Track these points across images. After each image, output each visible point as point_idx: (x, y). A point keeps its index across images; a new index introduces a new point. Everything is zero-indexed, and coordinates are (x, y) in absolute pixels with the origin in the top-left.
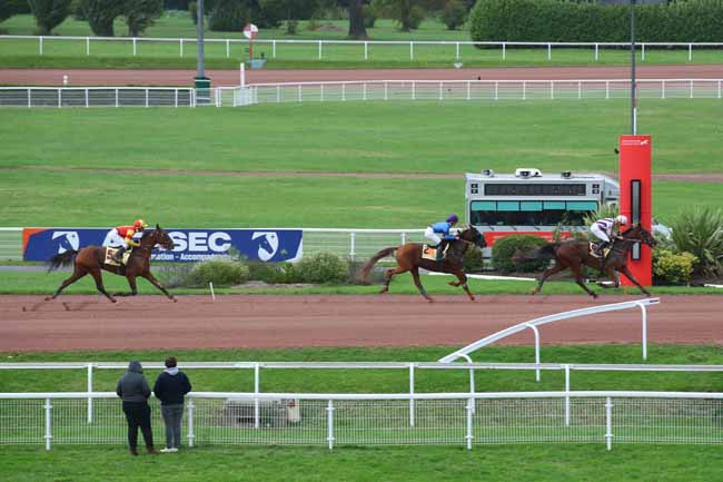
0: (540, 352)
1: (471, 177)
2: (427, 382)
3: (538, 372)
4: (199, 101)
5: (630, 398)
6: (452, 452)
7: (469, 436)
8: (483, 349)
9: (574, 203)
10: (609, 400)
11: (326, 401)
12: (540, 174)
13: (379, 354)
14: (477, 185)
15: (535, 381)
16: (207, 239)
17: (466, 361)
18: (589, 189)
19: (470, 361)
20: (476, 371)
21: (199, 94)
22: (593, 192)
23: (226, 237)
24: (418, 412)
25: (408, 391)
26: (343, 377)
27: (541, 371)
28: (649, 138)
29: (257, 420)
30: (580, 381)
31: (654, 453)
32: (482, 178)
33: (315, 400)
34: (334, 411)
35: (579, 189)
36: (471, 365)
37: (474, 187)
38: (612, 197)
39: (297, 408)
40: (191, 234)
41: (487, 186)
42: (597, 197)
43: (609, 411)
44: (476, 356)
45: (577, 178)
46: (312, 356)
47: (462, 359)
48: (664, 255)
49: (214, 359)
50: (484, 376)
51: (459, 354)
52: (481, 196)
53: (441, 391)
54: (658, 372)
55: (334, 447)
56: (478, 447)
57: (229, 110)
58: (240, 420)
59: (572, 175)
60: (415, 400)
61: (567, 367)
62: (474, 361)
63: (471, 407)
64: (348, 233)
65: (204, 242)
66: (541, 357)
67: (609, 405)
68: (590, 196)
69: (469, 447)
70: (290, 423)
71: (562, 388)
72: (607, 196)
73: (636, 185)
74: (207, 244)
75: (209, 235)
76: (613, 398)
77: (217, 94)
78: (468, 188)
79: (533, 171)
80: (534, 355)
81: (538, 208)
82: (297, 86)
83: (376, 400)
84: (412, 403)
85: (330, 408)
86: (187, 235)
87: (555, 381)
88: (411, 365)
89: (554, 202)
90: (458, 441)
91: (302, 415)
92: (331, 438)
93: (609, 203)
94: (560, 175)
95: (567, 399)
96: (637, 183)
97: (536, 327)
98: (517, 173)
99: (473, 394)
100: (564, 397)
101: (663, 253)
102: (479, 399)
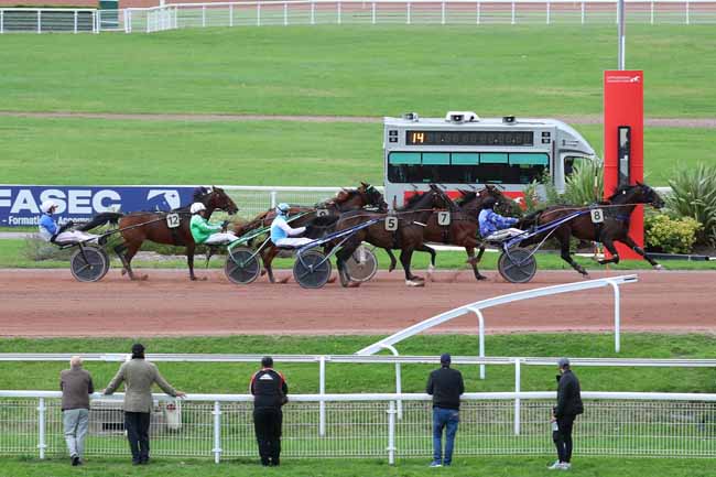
0: (485, 343)
1: (390, 121)
2: (343, 380)
3: (482, 368)
4: (103, 26)
5: (596, 400)
6: (369, 466)
7: (391, 447)
8: (413, 339)
9: (522, 156)
11: (212, 403)
12: (476, 118)
13: (285, 344)
14: (396, 133)
15: (479, 379)
16: (91, 198)
17: (392, 353)
18: (537, 137)
19: (396, 353)
20: (404, 367)
21: (103, 17)
22: (543, 141)
23: (115, 196)
24: (330, 418)
25: (317, 392)
26: (237, 372)
27: (487, 366)
28: (640, 74)
30: (535, 379)
32: (402, 124)
33: (202, 402)
34: (221, 416)
35: (525, 137)
36: (398, 359)
37: (394, 134)
38: (566, 147)
39: (178, 411)
40: (70, 192)
41: (409, 134)
42: (547, 148)
44: (403, 347)
45: (522, 123)
46: (200, 348)
47: (385, 351)
48: (660, 221)
49: (76, 350)
50: (414, 372)
51: (381, 344)
52: (401, 146)
55: (221, 461)
56: (404, 462)
57: (141, 36)
58: (106, 427)
59: (517, 120)
60: (326, 402)
61: (517, 361)
62: (400, 352)
63: (394, 411)
64: (269, 191)
65: (87, 202)
66: (486, 349)
68: (538, 147)
69: (391, 461)
70: (169, 431)
71: (511, 388)
72: (560, 146)
73: (624, 132)
74: (91, 205)
75: (93, 194)
77: (127, 17)
78: (386, 136)
79: (467, 115)
80: (478, 347)
81: (473, 161)
82: (228, 6)
84: (322, 407)
85: (217, 412)
86: (67, 194)
87: (503, 378)
88: (322, 359)
89: (494, 154)
90: (379, 455)
91: (184, 420)
92: (217, 449)
93: (563, 156)
94: (501, 120)
95: (517, 401)
96: (626, 130)
97: (482, 311)
98: (448, 117)
99: (399, 396)
100: (513, 400)
101: (658, 217)
102: (407, 401)
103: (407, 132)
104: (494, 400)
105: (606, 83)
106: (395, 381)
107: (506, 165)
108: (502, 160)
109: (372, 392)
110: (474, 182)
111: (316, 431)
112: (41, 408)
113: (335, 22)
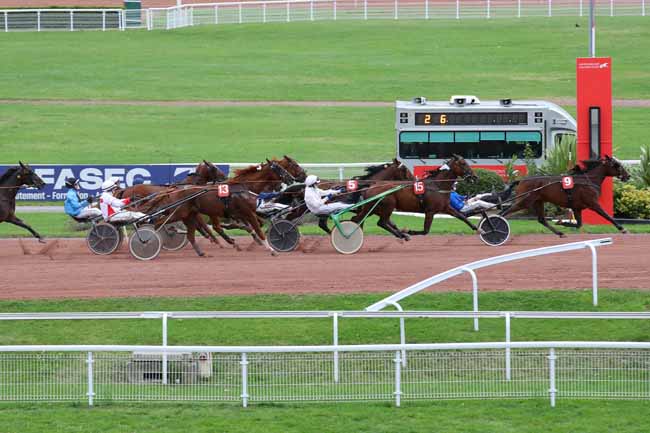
0: (479, 299)
1: (402, 105)
2: (353, 332)
3: (476, 321)
4: (128, 24)
5: (577, 349)
6: (378, 409)
7: (398, 392)
8: (416, 295)
9: (514, 133)
10: (552, 352)
11: (239, 354)
12: (477, 101)
13: (301, 302)
14: (406, 115)
15: (473, 331)
16: (124, 176)
17: (396, 309)
18: (531, 118)
19: (400, 309)
20: (407, 321)
21: (128, 16)
22: (536, 121)
23: (146, 173)
24: (343, 366)
25: (331, 343)
26: (260, 327)
27: (480, 319)
28: (608, 61)
29: (165, 376)
30: (522, 331)
31: (603, 410)
33: (229, 353)
34: (248, 366)
35: (521, 118)
36: (402, 314)
37: (404, 116)
38: (556, 126)
39: (210, 362)
40: (106, 170)
42: (539, 127)
43: (552, 364)
44: (407, 303)
45: (517, 106)
46: (227, 306)
47: (391, 307)
48: (628, 190)
49: (119, 308)
50: (415, 325)
51: (388, 301)
52: (411, 126)
53: (368, 343)
54: (609, 320)
55: (248, 405)
56: (409, 404)
57: (163, 33)
58: (146, 376)
59: (513, 102)
60: (339, 352)
61: (508, 315)
62: (403, 309)
63: (400, 360)
65: (121, 179)
66: (479, 304)
67: (553, 357)
68: (532, 125)
69: (398, 404)
70: (201, 379)
71: (502, 338)
72: (550, 125)
73: (595, 112)
74: (124, 181)
75: (126, 173)
76: (556, 349)
77: (149, 15)
78: (397, 117)
79: (469, 99)
80: (471, 302)
81: (474, 139)
82: (237, 6)
83: (298, 353)
84: (336, 356)
85: (244, 362)
86: (103, 172)
87: (494, 330)
88: (335, 314)
89: (493, 132)
90: (385, 397)
91: (214, 370)
92: (245, 394)
93: (554, 133)
94: (498, 103)
95: (508, 350)
96: (596, 110)
97: (474, 270)
98: (452, 101)
99: (403, 346)
100: (504, 349)
101: (626, 187)
102: (411, 351)
103: (416, 114)
104: (487, 349)
105: (578, 69)
106: (399, 332)
107: (503, 142)
108: (501, 137)
109: (379, 343)
110: (475, 157)
111: (330, 378)
112: (90, 360)
113: (331, 18)
